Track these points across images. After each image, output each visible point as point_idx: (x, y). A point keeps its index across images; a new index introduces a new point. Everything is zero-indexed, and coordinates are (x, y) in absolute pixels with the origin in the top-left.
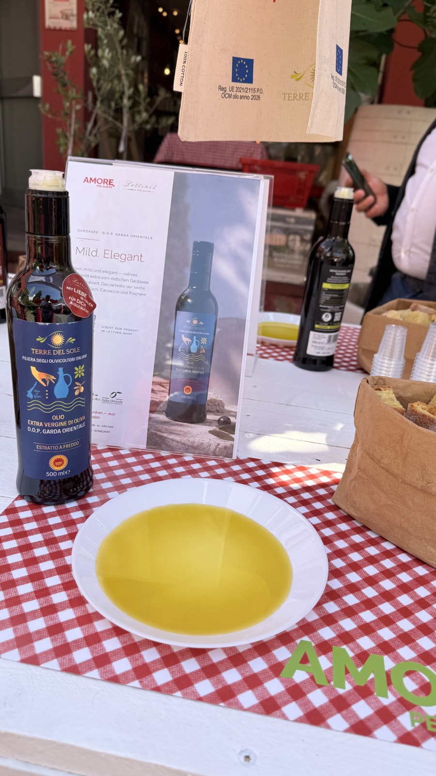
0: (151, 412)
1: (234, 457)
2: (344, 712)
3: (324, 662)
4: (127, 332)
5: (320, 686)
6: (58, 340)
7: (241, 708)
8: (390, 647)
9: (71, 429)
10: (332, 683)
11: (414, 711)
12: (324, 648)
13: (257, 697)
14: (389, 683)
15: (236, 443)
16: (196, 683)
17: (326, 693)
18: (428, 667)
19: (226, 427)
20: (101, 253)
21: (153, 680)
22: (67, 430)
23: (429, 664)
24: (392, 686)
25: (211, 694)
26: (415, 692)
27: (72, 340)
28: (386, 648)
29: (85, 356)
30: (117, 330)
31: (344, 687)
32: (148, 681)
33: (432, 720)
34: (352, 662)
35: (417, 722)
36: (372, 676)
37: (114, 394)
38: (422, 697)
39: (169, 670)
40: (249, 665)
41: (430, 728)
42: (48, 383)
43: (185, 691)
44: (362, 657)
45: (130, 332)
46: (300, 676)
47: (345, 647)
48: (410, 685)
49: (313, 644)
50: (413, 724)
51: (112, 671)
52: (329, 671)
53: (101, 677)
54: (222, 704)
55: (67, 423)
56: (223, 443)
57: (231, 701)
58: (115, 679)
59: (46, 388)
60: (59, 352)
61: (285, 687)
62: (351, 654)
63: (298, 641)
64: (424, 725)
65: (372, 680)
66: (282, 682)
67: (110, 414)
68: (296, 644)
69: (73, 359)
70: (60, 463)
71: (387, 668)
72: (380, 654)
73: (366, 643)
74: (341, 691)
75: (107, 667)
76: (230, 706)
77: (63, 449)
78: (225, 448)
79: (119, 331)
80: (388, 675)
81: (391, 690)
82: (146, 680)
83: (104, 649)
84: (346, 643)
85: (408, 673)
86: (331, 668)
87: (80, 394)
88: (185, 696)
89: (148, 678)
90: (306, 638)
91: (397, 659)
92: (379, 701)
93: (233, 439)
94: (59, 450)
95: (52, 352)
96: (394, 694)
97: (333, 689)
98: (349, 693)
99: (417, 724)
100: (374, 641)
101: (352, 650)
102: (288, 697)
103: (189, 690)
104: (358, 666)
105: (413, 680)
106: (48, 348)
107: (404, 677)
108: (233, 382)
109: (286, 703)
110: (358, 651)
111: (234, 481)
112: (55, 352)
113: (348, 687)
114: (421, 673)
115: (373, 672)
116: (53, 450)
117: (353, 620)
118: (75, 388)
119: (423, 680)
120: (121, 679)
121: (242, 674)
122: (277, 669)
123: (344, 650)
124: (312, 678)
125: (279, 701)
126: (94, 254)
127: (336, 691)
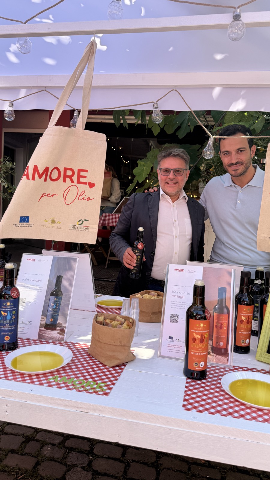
0: (40, 327)
2: (58, 385)
3: (59, 379)
4: (35, 303)
6: (8, 304)
7: (35, 384)
8: (78, 377)
10: (59, 382)
11: (74, 386)
13: (39, 383)
14: (73, 382)
15: (65, 336)
17: (56, 383)
19: (63, 331)
20: (30, 280)
25: (29, 382)
26: (78, 384)
27: (12, 304)
29: (16, 308)
31: (61, 382)
32: (16, 380)
33: (77, 387)
37: (29, 321)
39: (22, 379)
42: (5, 315)
46: (52, 380)
48: (77, 382)
50: (72, 388)
53: (5, 379)
56: (61, 336)
58: (8, 380)
59: (5, 317)
61: (47, 382)
62: (67, 378)
63: (55, 376)
64: (75, 388)
67: (27, 328)
69: (12, 309)
70: (7, 338)
72: (74, 378)
73: (72, 376)
75: (7, 378)
76: (32, 384)
77: (9, 334)
78: (62, 338)
88: (23, 382)
91: (78, 379)
94: (7, 334)
104: (67, 380)
105: (79, 382)
106: (6, 306)
108: (65, 316)
110: (69, 377)
111: (61, 345)
112: (8, 307)
114: (82, 381)
115: (70, 380)
120: (10, 380)
122: (47, 379)
124: (54, 381)
125: (44, 384)
126: (28, 280)
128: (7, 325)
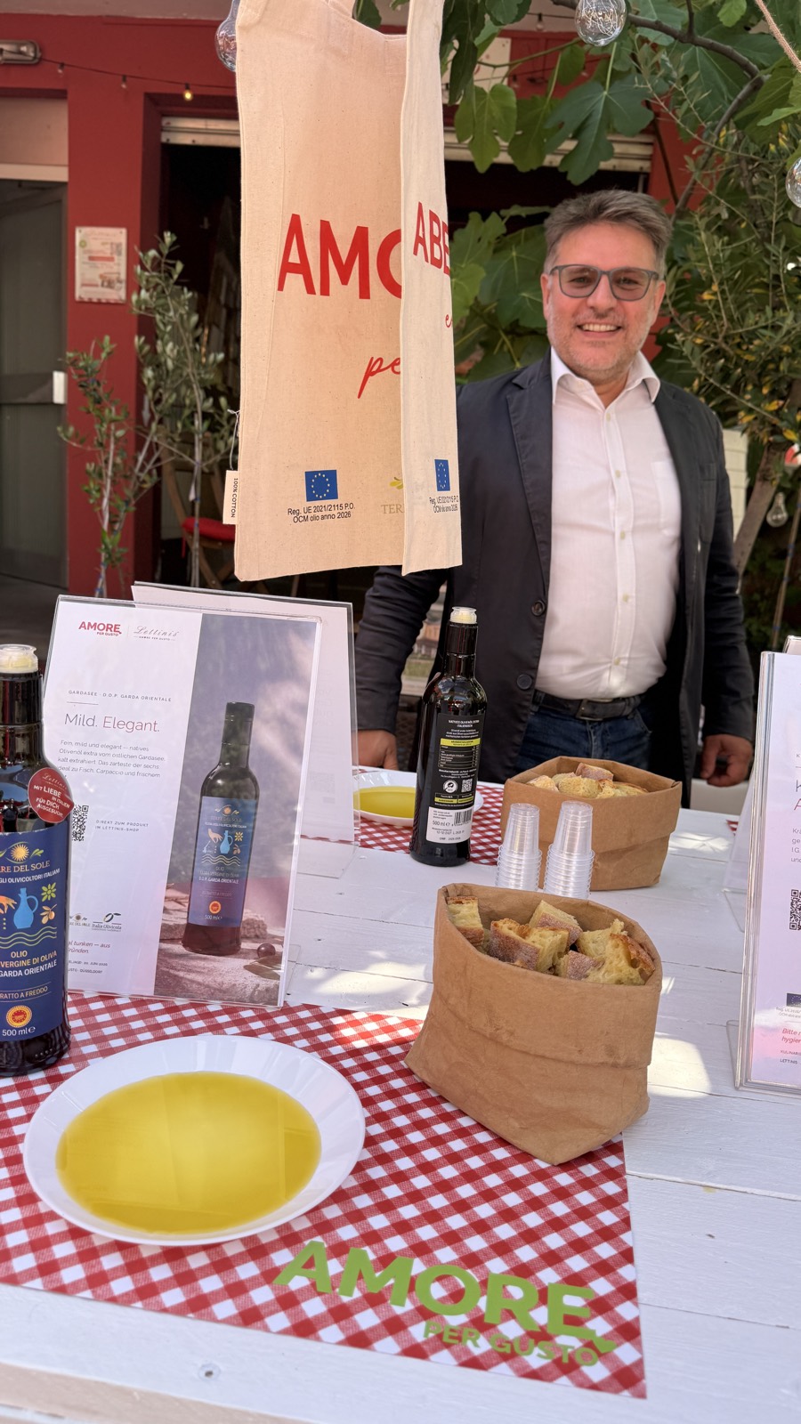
0: (162, 940)
1: (280, 1004)
2: (343, 1323)
3: (334, 1267)
4: (132, 827)
5: (320, 1294)
6: (21, 852)
7: (214, 1320)
8: (428, 1248)
9: (36, 970)
10: (337, 1290)
11: (433, 1321)
12: (339, 1250)
13: (237, 1307)
14: (412, 1288)
15: (282, 983)
16: (164, 1291)
17: (325, 1302)
18: (469, 1271)
19: (269, 957)
20: (99, 722)
21: (110, 1290)
22: (31, 971)
23: (470, 1267)
24: (414, 1293)
25: (180, 1305)
26: (442, 1300)
27: (38, 852)
28: (421, 1249)
29: (58, 871)
30: (118, 826)
31: (350, 1294)
32: (103, 1291)
33: (452, 1330)
34: (371, 1267)
35: (432, 1332)
36: (392, 1281)
37: (110, 917)
38: (450, 1305)
39: (133, 1278)
40: (236, 1271)
41: (446, 1339)
42: (6, 909)
43: (147, 1301)
44: (386, 1260)
45: (136, 827)
46: (298, 1283)
47: (367, 1249)
48: (437, 1291)
49: (326, 1246)
50: (426, 1335)
51: (59, 1280)
52: (338, 1277)
53: (44, 1287)
54: (191, 1315)
55: (31, 962)
56: (264, 983)
57: (203, 1311)
58: (62, 1290)
59: (4, 915)
60: (21, 869)
61: (275, 1295)
62: (372, 1256)
63: (307, 1243)
64: (440, 1336)
65: (390, 1288)
66: (274, 1289)
67: (102, 946)
68: (304, 1245)
69: (39, 877)
70: (21, 1017)
71: (414, 1273)
72: (411, 1256)
73: (396, 1243)
74: (345, 1299)
75: (54, 1276)
76: (200, 1318)
77: (25, 998)
78: (267, 990)
79: (121, 826)
80: (413, 1281)
81: (410, 1298)
82: (99, 1291)
83: (53, 1255)
84: (369, 1244)
85: (439, 1279)
86: (342, 1272)
87: (50, 922)
88: (146, 1308)
89: (104, 1287)
90: (319, 1239)
91: (432, 1262)
92: (391, 1310)
93: (277, 977)
94: (19, 999)
95: (12, 869)
96: (413, 1302)
97: (337, 1297)
98: (356, 1302)
99: (431, 1335)
100: (407, 1241)
101: (375, 1252)
102: (277, 1306)
103: (153, 1300)
104: (376, 1270)
105: (443, 1286)
106: (7, 864)
107: (434, 1282)
108: (278, 891)
109: (272, 1313)
110: (381, 1253)
111: (274, 1038)
112: (17, 869)
113: (357, 1294)
114: (456, 1278)
115: (394, 1277)
116: (11, 999)
117: (388, 1217)
118: (42, 914)
119: (457, 1285)
120: (69, 1289)
121: (224, 1282)
122: (270, 1275)
123: (365, 1251)
124: (313, 1285)
125: (263, 1312)
126: (90, 722)
127: (340, 1299)
128: (15, 955)
